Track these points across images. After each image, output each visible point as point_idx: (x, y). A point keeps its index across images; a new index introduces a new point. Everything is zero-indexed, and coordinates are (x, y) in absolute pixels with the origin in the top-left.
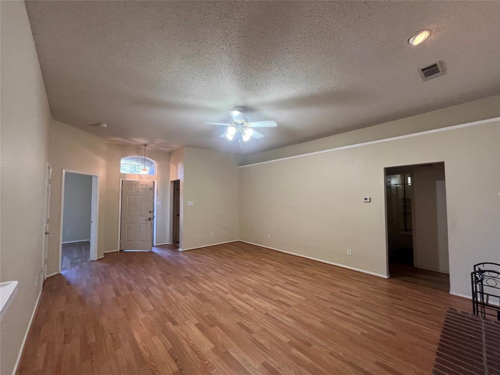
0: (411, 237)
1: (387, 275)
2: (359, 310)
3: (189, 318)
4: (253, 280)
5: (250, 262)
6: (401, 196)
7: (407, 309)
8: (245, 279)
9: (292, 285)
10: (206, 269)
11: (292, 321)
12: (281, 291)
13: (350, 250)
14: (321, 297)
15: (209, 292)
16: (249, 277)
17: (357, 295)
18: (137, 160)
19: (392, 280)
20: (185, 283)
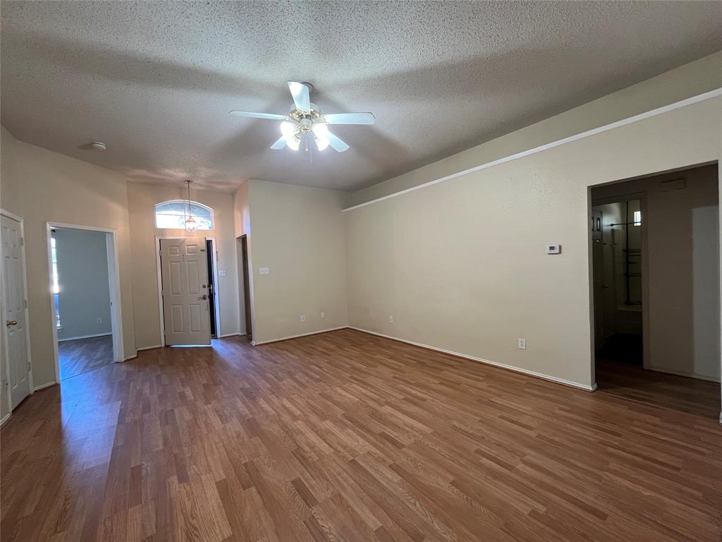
0: (639, 315)
1: (592, 385)
2: (532, 456)
3: (213, 469)
4: (348, 394)
5: (354, 363)
6: (620, 245)
7: (630, 456)
8: (336, 392)
9: (415, 404)
10: (280, 374)
11: (397, 478)
12: (393, 415)
13: (524, 340)
14: (463, 427)
15: (267, 416)
16: (345, 390)
17: (531, 424)
18: (181, 207)
19: (602, 393)
20: (237, 399)
